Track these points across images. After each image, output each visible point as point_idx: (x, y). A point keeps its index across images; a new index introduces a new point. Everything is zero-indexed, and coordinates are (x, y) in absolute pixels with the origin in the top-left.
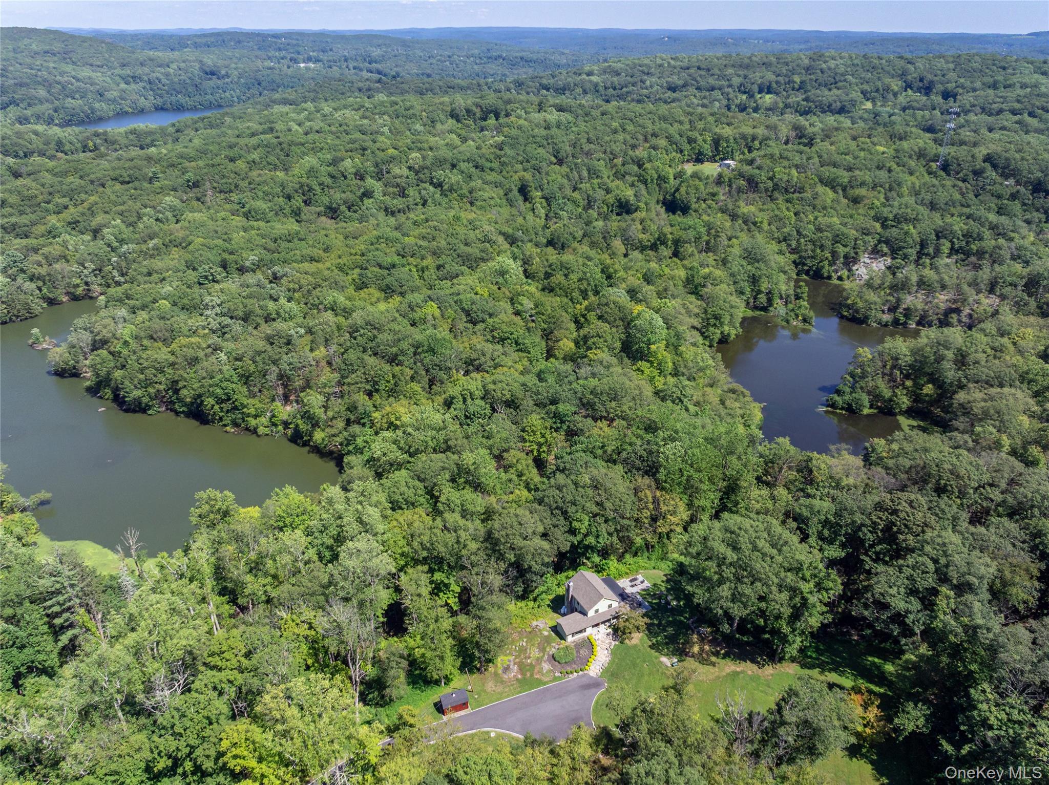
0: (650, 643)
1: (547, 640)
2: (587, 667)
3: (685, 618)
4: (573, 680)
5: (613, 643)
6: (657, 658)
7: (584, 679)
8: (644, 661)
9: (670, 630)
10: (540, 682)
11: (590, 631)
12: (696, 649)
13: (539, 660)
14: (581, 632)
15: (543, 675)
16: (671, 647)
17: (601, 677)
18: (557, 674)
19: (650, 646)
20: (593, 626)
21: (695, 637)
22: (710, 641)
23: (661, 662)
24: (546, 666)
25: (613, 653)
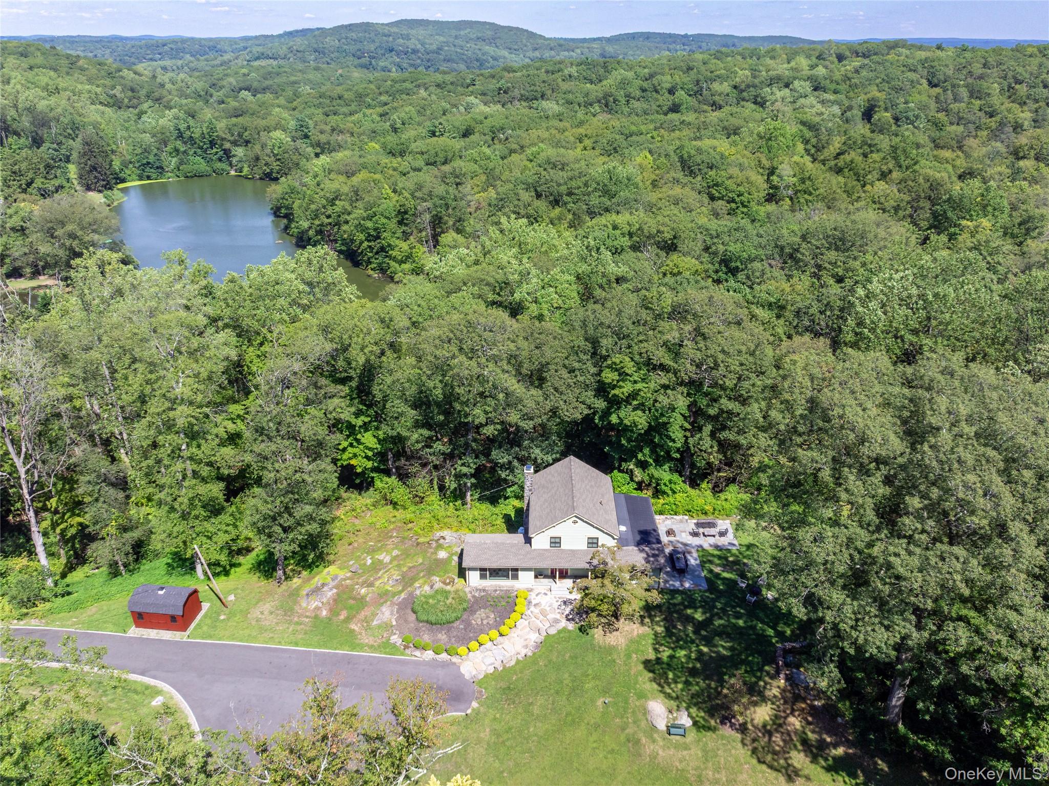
0: (652, 656)
1: (436, 566)
2: (462, 650)
3: (781, 635)
4: (417, 664)
5: (564, 623)
6: (642, 696)
7: (440, 672)
8: (605, 692)
9: (723, 647)
10: (351, 639)
11: (526, 579)
12: (762, 714)
13: (383, 597)
14: (496, 573)
15: (368, 628)
16: (698, 685)
17: (480, 683)
18: (395, 639)
19: (647, 664)
20: (539, 574)
21: (776, 686)
22: (814, 711)
23: (645, 712)
24: (387, 614)
25: (548, 644)
